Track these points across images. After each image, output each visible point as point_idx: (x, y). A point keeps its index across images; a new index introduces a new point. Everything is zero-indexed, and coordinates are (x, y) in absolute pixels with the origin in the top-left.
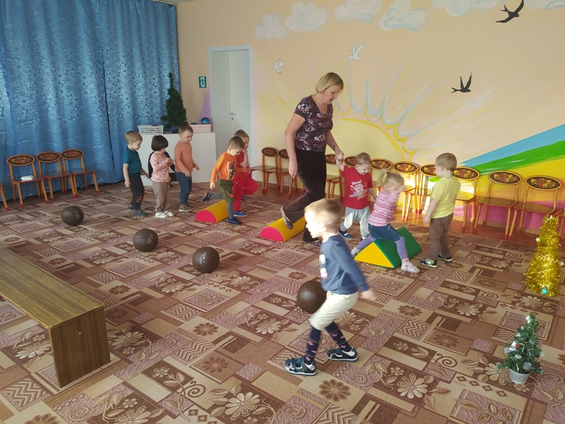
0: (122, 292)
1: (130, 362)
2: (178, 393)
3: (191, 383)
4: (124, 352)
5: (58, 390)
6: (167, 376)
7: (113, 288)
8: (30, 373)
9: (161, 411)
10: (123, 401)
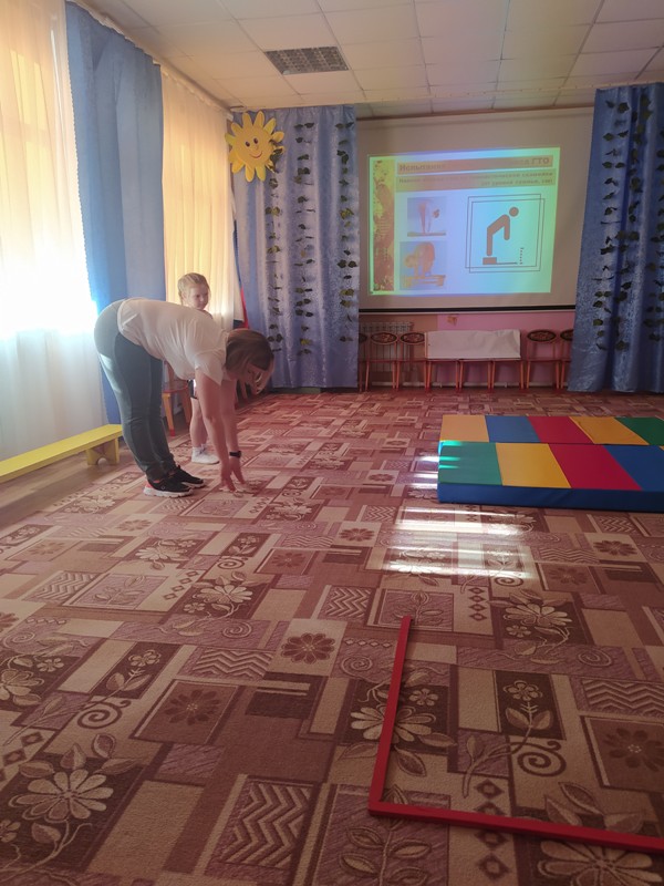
0: (614, 553)
1: (500, 647)
2: (508, 741)
3: (549, 743)
4: (509, 629)
5: (376, 622)
6: (526, 703)
7: (607, 542)
8: (378, 587)
9: (446, 744)
10: (420, 687)
